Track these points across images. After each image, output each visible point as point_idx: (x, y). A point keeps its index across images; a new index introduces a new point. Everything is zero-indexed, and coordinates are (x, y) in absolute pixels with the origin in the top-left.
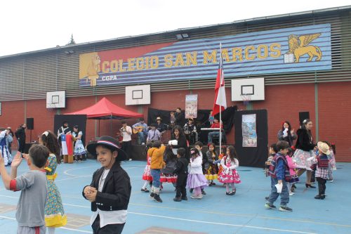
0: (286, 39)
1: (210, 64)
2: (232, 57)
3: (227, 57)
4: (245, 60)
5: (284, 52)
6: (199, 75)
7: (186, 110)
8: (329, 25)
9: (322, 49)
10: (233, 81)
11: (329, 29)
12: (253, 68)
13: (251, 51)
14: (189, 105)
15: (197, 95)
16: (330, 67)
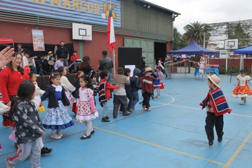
0: (102, 3)
1: (56, 6)
2: (72, 6)
3: (69, 5)
4: (81, 11)
5: (101, 11)
6: (47, 13)
7: (34, 43)
8: (120, 2)
9: (117, 15)
10: (73, 24)
11: (120, 5)
12: (86, 18)
13: (84, 5)
14: (36, 39)
15: (42, 31)
16: (120, 26)
